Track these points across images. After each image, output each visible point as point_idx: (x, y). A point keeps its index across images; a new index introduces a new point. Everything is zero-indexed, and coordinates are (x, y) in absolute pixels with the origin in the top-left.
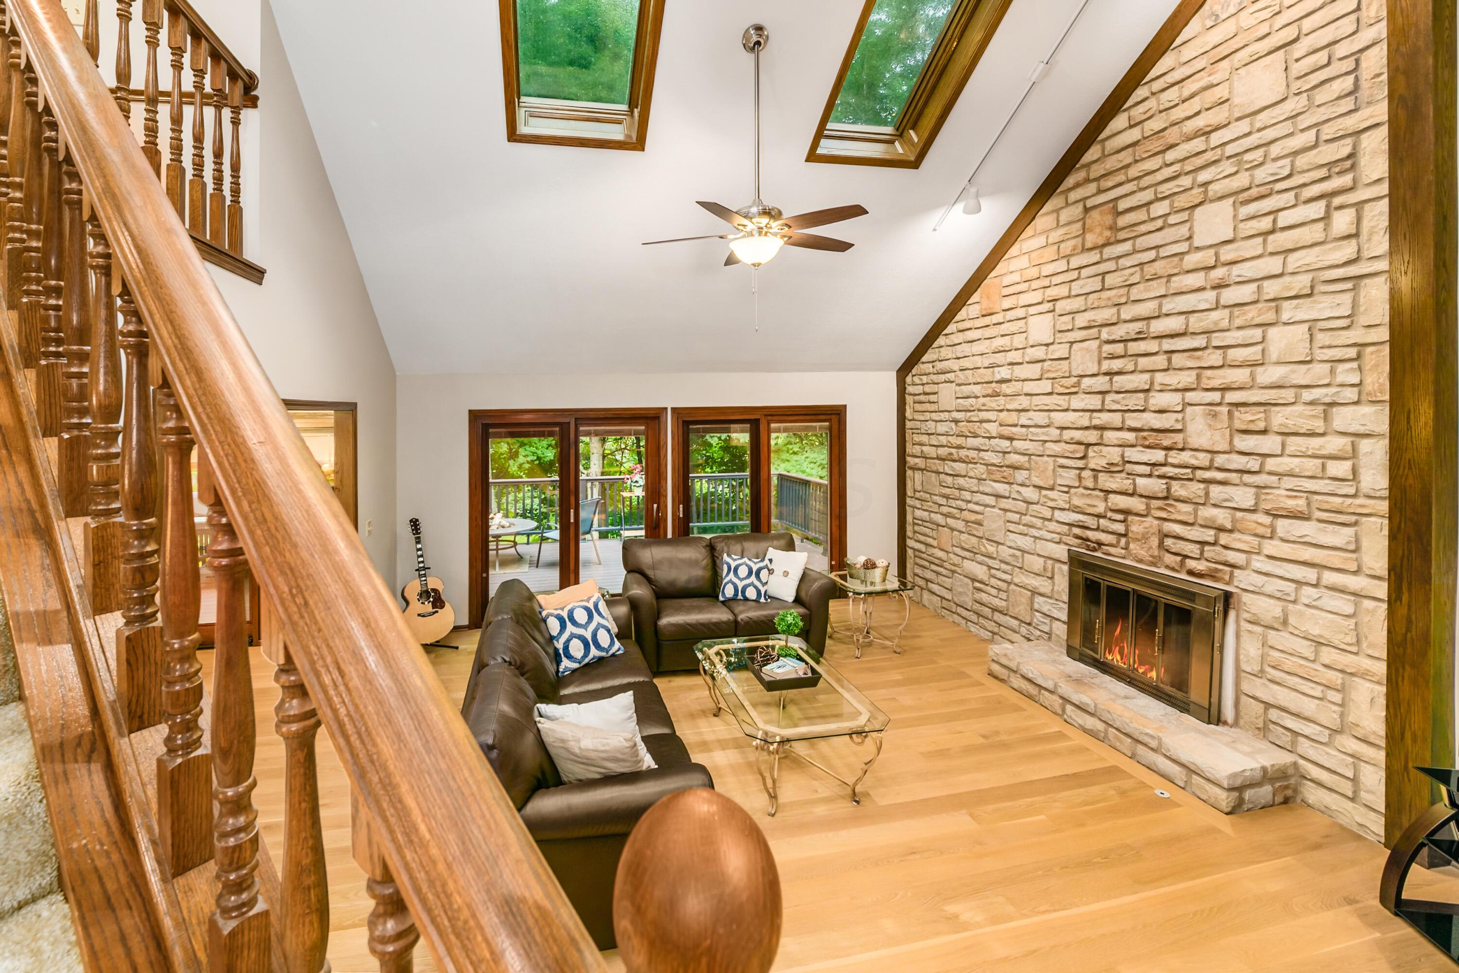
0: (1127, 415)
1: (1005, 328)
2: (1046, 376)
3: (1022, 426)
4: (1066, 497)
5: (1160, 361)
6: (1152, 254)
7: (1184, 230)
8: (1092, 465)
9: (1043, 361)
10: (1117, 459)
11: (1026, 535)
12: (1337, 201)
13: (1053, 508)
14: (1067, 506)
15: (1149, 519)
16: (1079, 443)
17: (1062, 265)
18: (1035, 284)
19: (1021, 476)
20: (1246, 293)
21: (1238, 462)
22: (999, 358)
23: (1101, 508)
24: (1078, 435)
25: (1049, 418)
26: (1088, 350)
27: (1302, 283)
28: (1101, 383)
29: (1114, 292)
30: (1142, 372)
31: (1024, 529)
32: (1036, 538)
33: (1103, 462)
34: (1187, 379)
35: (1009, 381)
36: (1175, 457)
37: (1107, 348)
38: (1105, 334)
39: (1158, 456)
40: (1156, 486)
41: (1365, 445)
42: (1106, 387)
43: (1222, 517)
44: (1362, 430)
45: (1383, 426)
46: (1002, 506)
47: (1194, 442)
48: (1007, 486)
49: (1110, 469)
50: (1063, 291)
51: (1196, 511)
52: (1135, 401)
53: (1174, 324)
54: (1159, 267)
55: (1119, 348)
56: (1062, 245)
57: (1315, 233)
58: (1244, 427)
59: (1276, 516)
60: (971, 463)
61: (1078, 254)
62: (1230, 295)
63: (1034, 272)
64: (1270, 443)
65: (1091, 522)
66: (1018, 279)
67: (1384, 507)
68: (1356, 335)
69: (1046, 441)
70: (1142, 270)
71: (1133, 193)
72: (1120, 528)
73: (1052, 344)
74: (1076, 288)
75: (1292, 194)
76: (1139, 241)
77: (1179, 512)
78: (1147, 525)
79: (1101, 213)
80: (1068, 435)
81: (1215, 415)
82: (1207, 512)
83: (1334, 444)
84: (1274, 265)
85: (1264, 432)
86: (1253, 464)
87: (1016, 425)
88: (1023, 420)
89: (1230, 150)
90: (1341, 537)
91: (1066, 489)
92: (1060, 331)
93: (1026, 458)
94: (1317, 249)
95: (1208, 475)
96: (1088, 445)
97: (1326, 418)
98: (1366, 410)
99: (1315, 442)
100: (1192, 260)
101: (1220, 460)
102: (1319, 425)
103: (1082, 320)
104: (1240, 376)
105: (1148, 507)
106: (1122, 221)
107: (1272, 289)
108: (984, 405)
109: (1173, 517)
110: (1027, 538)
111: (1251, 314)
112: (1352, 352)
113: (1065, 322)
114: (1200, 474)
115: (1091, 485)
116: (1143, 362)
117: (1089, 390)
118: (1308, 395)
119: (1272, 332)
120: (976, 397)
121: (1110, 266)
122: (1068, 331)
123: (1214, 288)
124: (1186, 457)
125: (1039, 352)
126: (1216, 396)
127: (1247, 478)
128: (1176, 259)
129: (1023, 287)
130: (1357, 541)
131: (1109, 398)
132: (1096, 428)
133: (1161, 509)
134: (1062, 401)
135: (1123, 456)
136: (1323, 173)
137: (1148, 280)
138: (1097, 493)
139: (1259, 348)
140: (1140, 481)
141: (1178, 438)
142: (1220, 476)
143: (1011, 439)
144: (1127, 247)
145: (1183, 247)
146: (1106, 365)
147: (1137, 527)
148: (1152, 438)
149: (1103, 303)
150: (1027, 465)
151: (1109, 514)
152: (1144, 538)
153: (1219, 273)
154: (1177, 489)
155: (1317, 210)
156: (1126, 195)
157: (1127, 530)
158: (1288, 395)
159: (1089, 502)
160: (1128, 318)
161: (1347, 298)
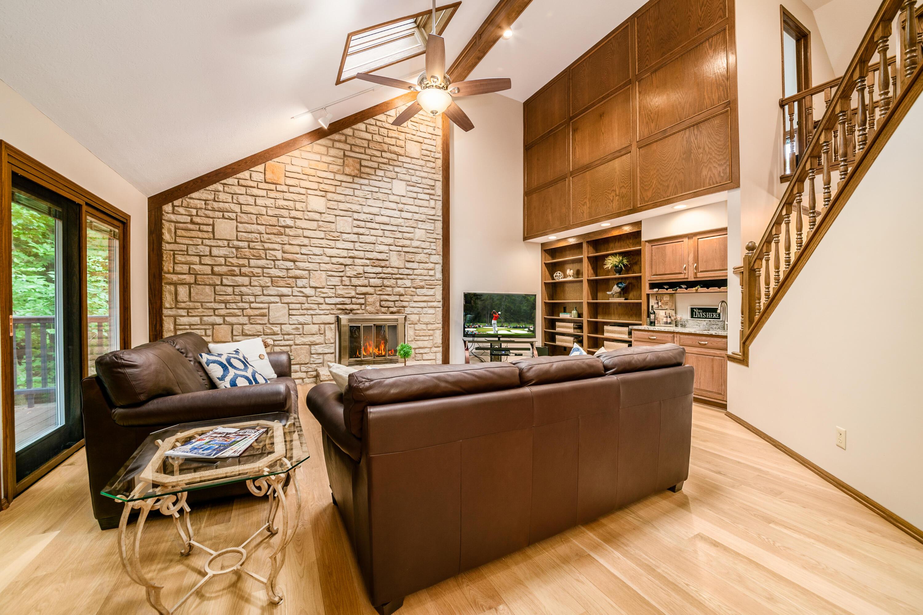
0: (366, 252)
1: (287, 195)
2: (320, 229)
3: (302, 254)
4: (333, 291)
5: (380, 233)
6: (377, 189)
7: (389, 186)
8: (348, 274)
9: (319, 221)
10: (362, 272)
11: (304, 315)
12: (432, 197)
13: (324, 298)
14: (334, 295)
15: (375, 295)
16: (341, 264)
17: (331, 176)
18: (311, 178)
19: (300, 283)
20: (409, 215)
21: (407, 272)
22: (285, 213)
23: (353, 294)
24: (341, 260)
25: (324, 251)
26: (347, 221)
27: (423, 217)
28: (354, 238)
29: (359, 199)
30: (371, 235)
31: (305, 312)
32: (312, 315)
33: (355, 273)
34: (390, 241)
35: (292, 227)
36: (386, 270)
37: (355, 222)
38: (356, 216)
39: (379, 270)
40: (378, 282)
41: (437, 266)
42: (356, 240)
43: (402, 290)
44: (437, 262)
45: (441, 262)
46: (286, 301)
47: (393, 264)
48: (290, 289)
49: (357, 276)
50: (332, 189)
51: (393, 290)
52: (368, 247)
53: (386, 220)
54: (379, 195)
55: (362, 224)
56: (331, 166)
57: (425, 203)
58: (409, 260)
59: (416, 288)
60: (254, 276)
61: (340, 174)
62: (405, 215)
63: (312, 172)
64: (415, 265)
65: (348, 301)
66: (300, 171)
67: (441, 282)
68: (435, 236)
69: (319, 263)
70: (372, 194)
71: (368, 160)
72: (362, 301)
73: (324, 213)
74: (339, 190)
75: (421, 189)
76: (371, 181)
77: (387, 291)
78: (374, 298)
79: (353, 161)
80: (334, 260)
81: (400, 255)
82: (397, 290)
83: (431, 266)
84: (416, 209)
85: (413, 262)
86: (410, 272)
87: (298, 254)
88: (304, 250)
89: (405, 165)
90: (431, 292)
91: (333, 287)
92: (328, 208)
93: (307, 272)
94: (427, 209)
95: (398, 276)
96: (345, 265)
97: (429, 259)
98: (438, 256)
99: (427, 265)
100: (392, 198)
101: (401, 271)
102: (427, 260)
103: (342, 206)
104: (407, 242)
105: (375, 290)
106: (363, 169)
107: (416, 217)
108: (269, 239)
109: (384, 293)
110: (306, 316)
111: (411, 223)
112: (434, 240)
113: (332, 204)
114: (394, 276)
115: (348, 283)
116: (373, 232)
117: (347, 240)
118: (425, 251)
119: (417, 230)
120: (260, 233)
121: (358, 186)
122: (335, 209)
123: (399, 211)
124: (389, 270)
125: (317, 216)
126: (399, 249)
127: (409, 277)
128: (386, 195)
129: (305, 177)
130: (435, 293)
131: (357, 245)
132: (350, 257)
133: (380, 291)
134: (332, 243)
135: (364, 271)
136: (428, 187)
137: (374, 199)
138: (350, 287)
139: (412, 234)
140: (371, 280)
141: (387, 263)
142: (401, 276)
143: (294, 261)
144: (366, 182)
145: (389, 192)
146: (356, 230)
147: (370, 299)
148: (377, 263)
149: (354, 202)
150: (307, 276)
151: (357, 296)
152: (374, 303)
153: (401, 206)
154: (386, 282)
155: (427, 197)
156: (365, 160)
157: (366, 301)
158: (420, 250)
159: (347, 291)
160: (367, 212)
161: (433, 225)
